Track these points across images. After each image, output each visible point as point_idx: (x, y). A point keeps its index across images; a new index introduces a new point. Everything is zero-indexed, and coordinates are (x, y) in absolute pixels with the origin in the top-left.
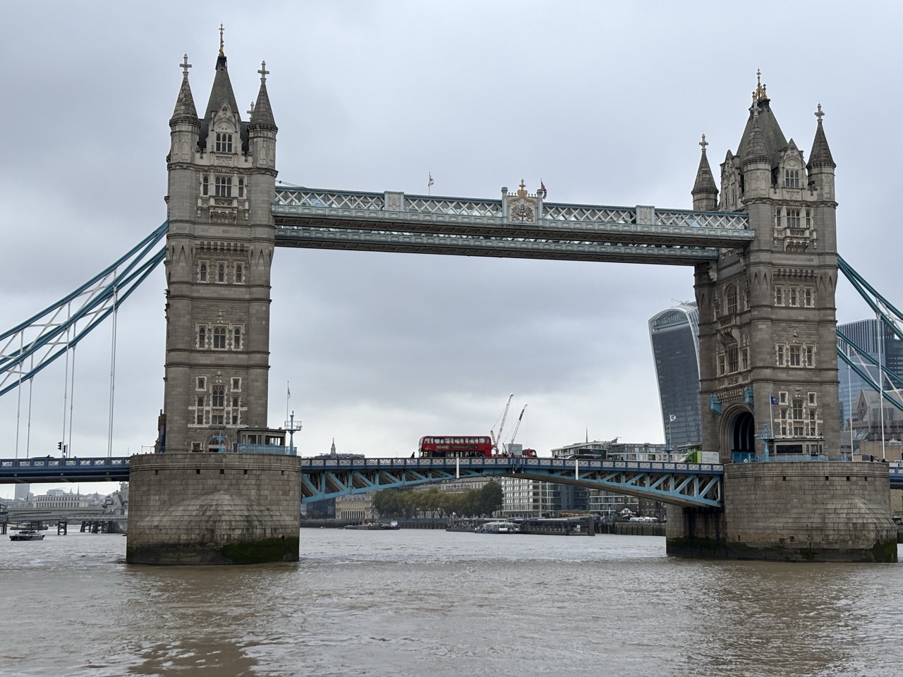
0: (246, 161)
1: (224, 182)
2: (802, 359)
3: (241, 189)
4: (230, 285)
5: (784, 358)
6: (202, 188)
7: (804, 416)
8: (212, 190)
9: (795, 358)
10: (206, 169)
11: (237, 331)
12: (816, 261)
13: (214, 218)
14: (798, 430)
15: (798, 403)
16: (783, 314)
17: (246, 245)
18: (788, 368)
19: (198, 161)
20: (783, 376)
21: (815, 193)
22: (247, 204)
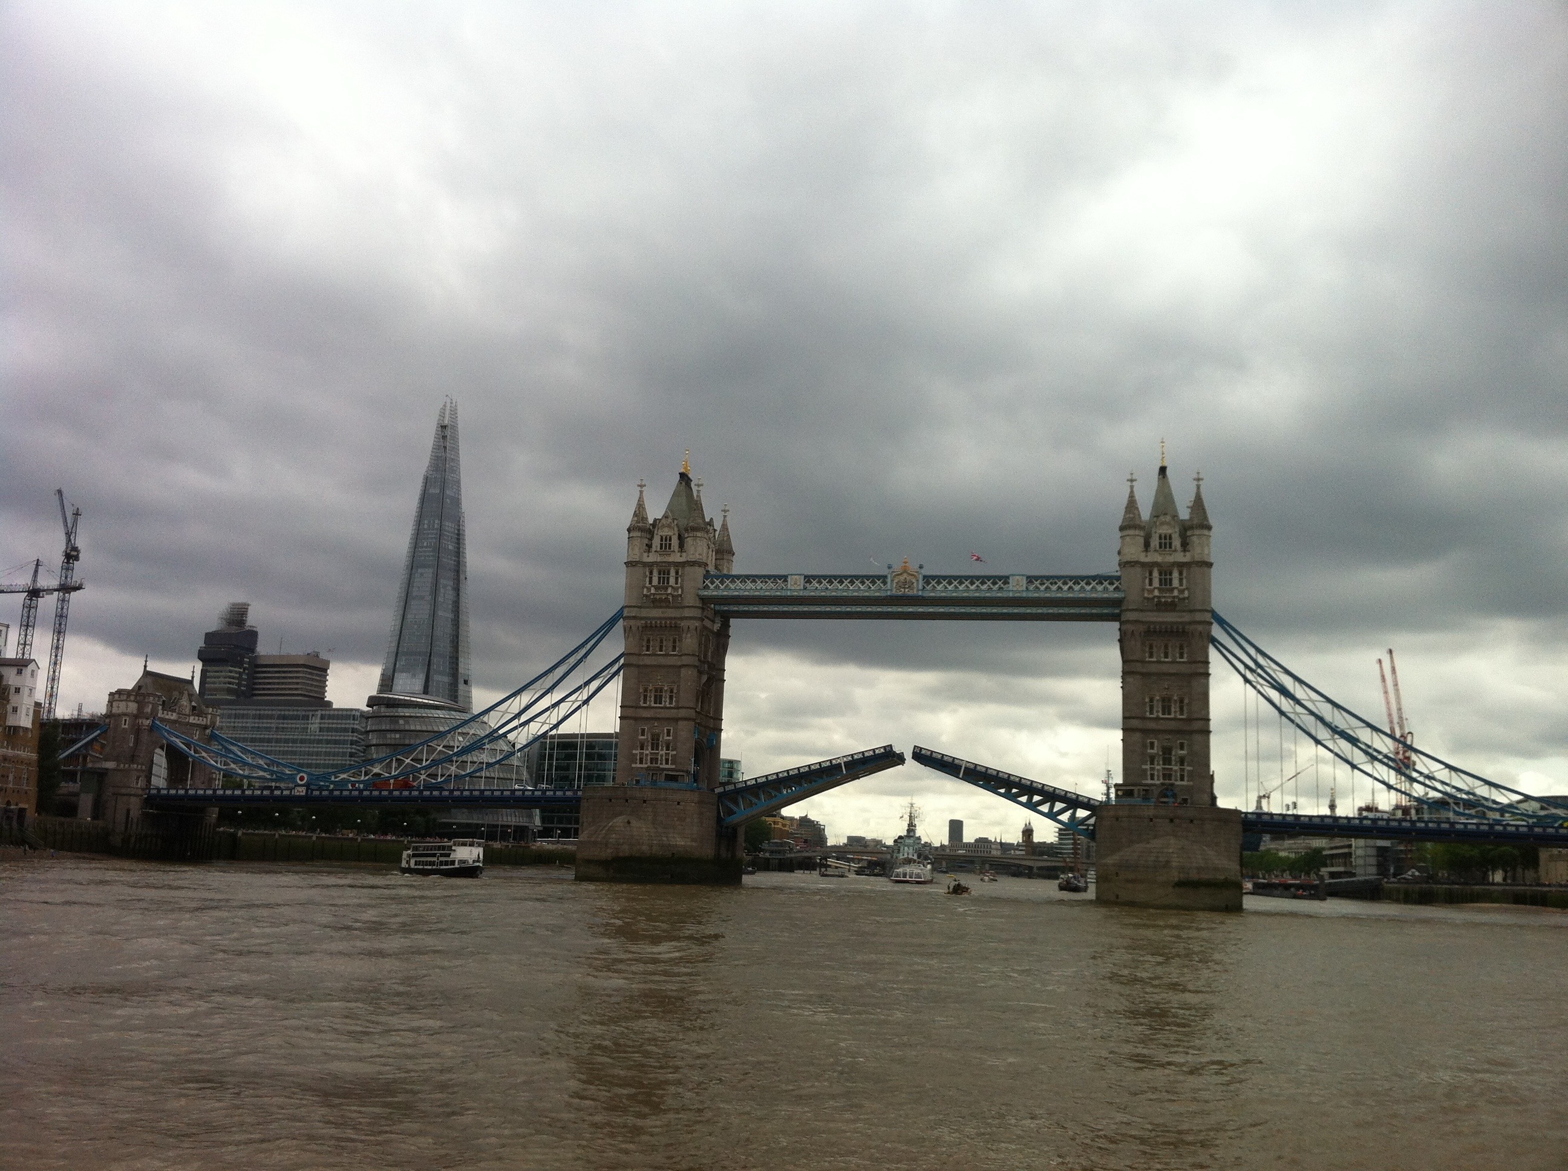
0: (681, 556)
1: (664, 573)
2: (1173, 710)
3: (677, 579)
4: (667, 655)
5: (1155, 710)
6: (648, 579)
7: (1173, 763)
8: (655, 581)
9: (1166, 709)
10: (650, 565)
11: (672, 691)
12: (1187, 618)
13: (656, 603)
14: (1167, 776)
15: (1167, 751)
16: (1154, 668)
17: (679, 622)
18: (1158, 719)
19: (646, 559)
20: (1152, 725)
21: (1188, 554)
22: (680, 590)
